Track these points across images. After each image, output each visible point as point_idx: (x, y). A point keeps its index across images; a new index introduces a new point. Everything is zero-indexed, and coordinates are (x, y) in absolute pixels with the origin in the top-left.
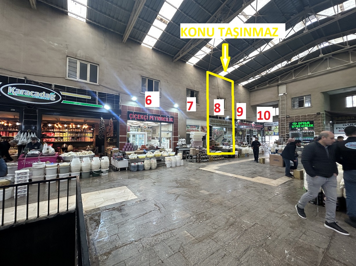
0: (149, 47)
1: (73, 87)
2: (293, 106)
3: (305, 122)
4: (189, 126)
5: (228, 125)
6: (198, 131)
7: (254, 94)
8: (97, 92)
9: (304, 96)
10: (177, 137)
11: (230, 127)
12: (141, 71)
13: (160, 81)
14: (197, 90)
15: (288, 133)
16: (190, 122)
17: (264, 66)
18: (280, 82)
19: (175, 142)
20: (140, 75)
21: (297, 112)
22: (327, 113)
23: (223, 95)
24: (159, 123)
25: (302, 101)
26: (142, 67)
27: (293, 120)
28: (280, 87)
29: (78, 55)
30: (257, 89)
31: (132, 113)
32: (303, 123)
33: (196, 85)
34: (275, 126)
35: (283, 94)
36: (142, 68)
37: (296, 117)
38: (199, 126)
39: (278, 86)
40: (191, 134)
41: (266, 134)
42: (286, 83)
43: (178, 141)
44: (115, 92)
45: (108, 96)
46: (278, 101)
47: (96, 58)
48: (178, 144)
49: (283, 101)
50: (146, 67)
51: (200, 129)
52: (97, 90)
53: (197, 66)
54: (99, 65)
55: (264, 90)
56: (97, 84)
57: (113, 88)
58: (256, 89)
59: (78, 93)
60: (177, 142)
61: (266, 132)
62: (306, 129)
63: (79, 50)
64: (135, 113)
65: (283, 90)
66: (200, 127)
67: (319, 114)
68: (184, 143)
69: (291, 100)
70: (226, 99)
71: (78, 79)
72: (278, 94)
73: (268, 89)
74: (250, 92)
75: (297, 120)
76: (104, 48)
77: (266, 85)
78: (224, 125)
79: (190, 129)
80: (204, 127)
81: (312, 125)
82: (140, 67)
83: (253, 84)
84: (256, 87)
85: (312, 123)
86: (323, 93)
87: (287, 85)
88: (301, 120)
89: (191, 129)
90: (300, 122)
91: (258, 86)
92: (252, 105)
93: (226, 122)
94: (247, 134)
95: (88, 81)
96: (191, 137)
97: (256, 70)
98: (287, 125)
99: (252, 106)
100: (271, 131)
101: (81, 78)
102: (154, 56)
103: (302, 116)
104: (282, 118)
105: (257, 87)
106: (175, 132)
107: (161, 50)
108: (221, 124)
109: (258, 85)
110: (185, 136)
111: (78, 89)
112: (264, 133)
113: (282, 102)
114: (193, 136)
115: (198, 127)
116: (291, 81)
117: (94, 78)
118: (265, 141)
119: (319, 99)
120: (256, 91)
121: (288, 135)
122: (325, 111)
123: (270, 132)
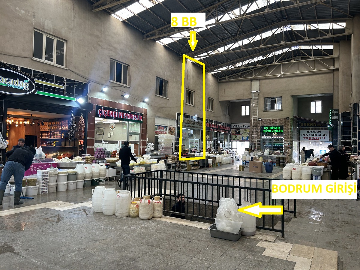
0: (120, 19)
1: (40, 71)
2: (265, 108)
3: (276, 126)
4: (157, 127)
5: (196, 126)
6: (166, 133)
7: (223, 86)
8: (65, 78)
9: (277, 97)
10: (146, 140)
11: (198, 129)
12: (111, 52)
13: (129, 65)
14: (166, 78)
15: (259, 138)
16: (160, 122)
17: (240, 58)
18: (253, 77)
19: (143, 147)
20: (109, 56)
21: (268, 115)
22: (294, 118)
23: (192, 87)
24: (127, 122)
25: (273, 100)
26: (112, 46)
27: (265, 124)
28: (253, 83)
29: (46, 27)
30: (228, 80)
31: (100, 107)
32: (274, 128)
33: (166, 73)
34: (244, 129)
35: (255, 92)
36: (111, 48)
37: (268, 120)
38: (167, 127)
39: (251, 80)
40: (161, 138)
41: (234, 139)
42: (259, 79)
43: (146, 146)
44: (83, 79)
45: (76, 84)
46: (251, 99)
47: (64, 33)
48: (146, 150)
49: (256, 101)
50: (116, 45)
51: (168, 131)
52: (65, 76)
53: (169, 47)
54: (66, 41)
55: (236, 83)
56: (64, 67)
57: (82, 74)
58: (227, 80)
59: (46, 80)
60: (145, 148)
61: (234, 137)
62: (276, 134)
63: (47, 21)
64: (105, 108)
65: (256, 86)
66: (168, 129)
67: (288, 119)
68: (153, 149)
69: (264, 100)
70: (194, 92)
71: (44, 60)
72: (251, 91)
73: (240, 83)
74: (219, 83)
75: (268, 124)
76: (73, 18)
77: (239, 77)
78: (193, 127)
79: (158, 130)
80: (172, 128)
81: (282, 131)
82: (110, 46)
83: (224, 73)
84: (227, 77)
85: (282, 128)
86: (292, 96)
87: (261, 81)
88: (272, 125)
89: (159, 131)
90: (271, 126)
91: (229, 76)
92: (221, 100)
93: (195, 122)
94: (214, 139)
95: (54, 63)
96: (159, 141)
97: (231, 61)
98: (258, 129)
99: (220, 101)
100: (239, 134)
101: (46, 59)
102: (123, 31)
103: (273, 120)
104: (254, 120)
105: (228, 77)
106: (143, 135)
107: (133, 24)
108: (189, 125)
109: (230, 76)
110: (154, 139)
111: (45, 74)
112: (230, 138)
113: (254, 100)
114: (163, 139)
115: (165, 127)
116: (264, 78)
117: (60, 61)
118: (232, 148)
119: (289, 101)
120: (227, 83)
121: (259, 141)
122: (293, 116)
123: (238, 136)
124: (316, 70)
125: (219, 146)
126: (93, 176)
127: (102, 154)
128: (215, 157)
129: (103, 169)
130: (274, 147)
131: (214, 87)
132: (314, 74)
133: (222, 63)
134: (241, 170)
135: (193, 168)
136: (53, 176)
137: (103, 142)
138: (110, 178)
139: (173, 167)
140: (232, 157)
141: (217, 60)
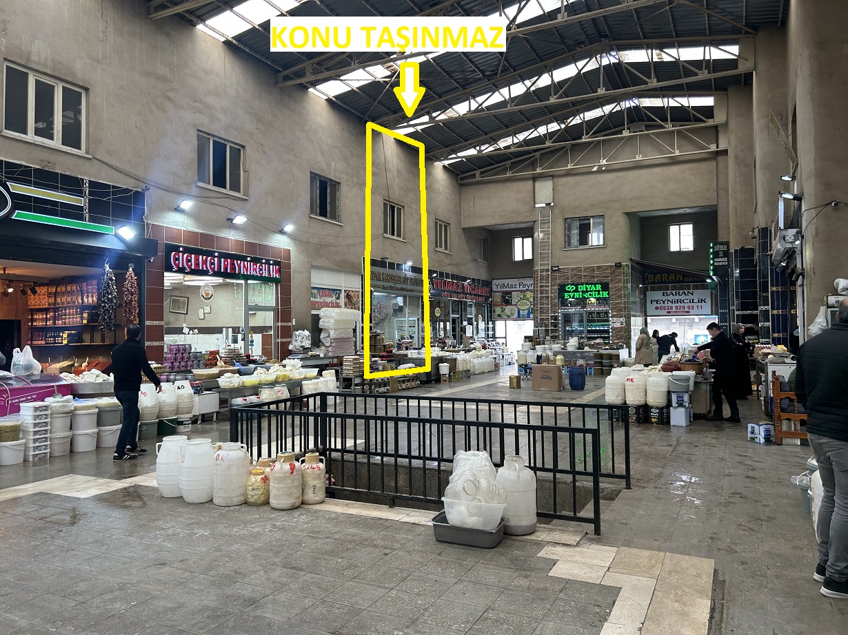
0: (217, 36)
1: (23, 163)
2: (568, 242)
3: (591, 284)
4: (315, 291)
5: (409, 287)
6: (338, 306)
7: (471, 192)
8: (86, 179)
9: (593, 217)
10: (289, 324)
11: (415, 293)
12: (198, 115)
13: (243, 147)
14: (335, 176)
15: (555, 312)
16: (322, 279)
17: (507, 127)
18: (539, 170)
19: (284, 340)
20: (194, 125)
21: (574, 259)
22: (634, 264)
23: (397, 195)
24: (242, 282)
25: (585, 224)
26: (201, 102)
27: (568, 278)
28: (538, 184)
29: (34, 58)
30: (480, 179)
31: (176, 248)
32: (589, 287)
33: (333, 163)
34: (521, 291)
35: (544, 205)
36: (198, 105)
37: (573, 269)
38: (340, 290)
39: (535, 179)
40: (326, 317)
41: (499, 315)
42: (553, 176)
43: (291, 337)
44: (132, 181)
45: (114, 194)
46: (535, 222)
47: (81, 70)
48: (291, 347)
49: (546, 225)
50: (210, 100)
51: (342, 301)
52: (86, 174)
53: (339, 102)
54: (87, 90)
55: (499, 186)
56: (82, 152)
57: (128, 168)
58: (478, 178)
59: (37, 185)
60: (289, 343)
61: (498, 310)
62: (593, 302)
63: (36, 41)
64: (187, 250)
65: (544, 191)
66: (343, 295)
67: (618, 265)
68: (307, 344)
69: (563, 223)
70: (403, 207)
71: (31, 136)
72: (535, 203)
73: (509, 184)
74: (461, 185)
75: (575, 279)
76: (101, 35)
77: (505, 171)
78: (402, 289)
79: (318, 300)
80: (352, 294)
81: (605, 294)
82: (195, 101)
83: (471, 163)
84: (478, 173)
85: (605, 287)
86: (628, 214)
87: (555, 180)
88: (583, 280)
89: (322, 300)
90: (582, 284)
91: (482, 170)
92: (467, 226)
93: (406, 279)
94: (452, 316)
95: (56, 143)
96: (322, 324)
98: (552, 292)
99: (464, 229)
100: (511, 304)
101: (38, 132)
102: (228, 65)
103: (586, 269)
104: (542, 271)
105: (482, 173)
106: (283, 311)
107: (250, 48)
108: (393, 285)
109: (485, 169)
110: (309, 321)
111: (35, 169)
112: (491, 312)
113: (542, 225)
114: (332, 321)
115: (336, 292)
116: (563, 172)
117: (72, 136)
118: (494, 337)
119: (620, 226)
120: (479, 186)
121: (556, 318)
122: (631, 259)
123: (508, 309)
124: (677, 153)
125: (465, 333)
126: (162, 413)
127: (182, 359)
128: (456, 359)
129: (186, 396)
130: (589, 332)
131: (449, 196)
132: (674, 162)
133: (466, 141)
134: (515, 386)
135: (404, 386)
136: (62, 415)
137: (186, 330)
138: (203, 415)
139: (356, 385)
140: (494, 356)
141: (455, 133)
